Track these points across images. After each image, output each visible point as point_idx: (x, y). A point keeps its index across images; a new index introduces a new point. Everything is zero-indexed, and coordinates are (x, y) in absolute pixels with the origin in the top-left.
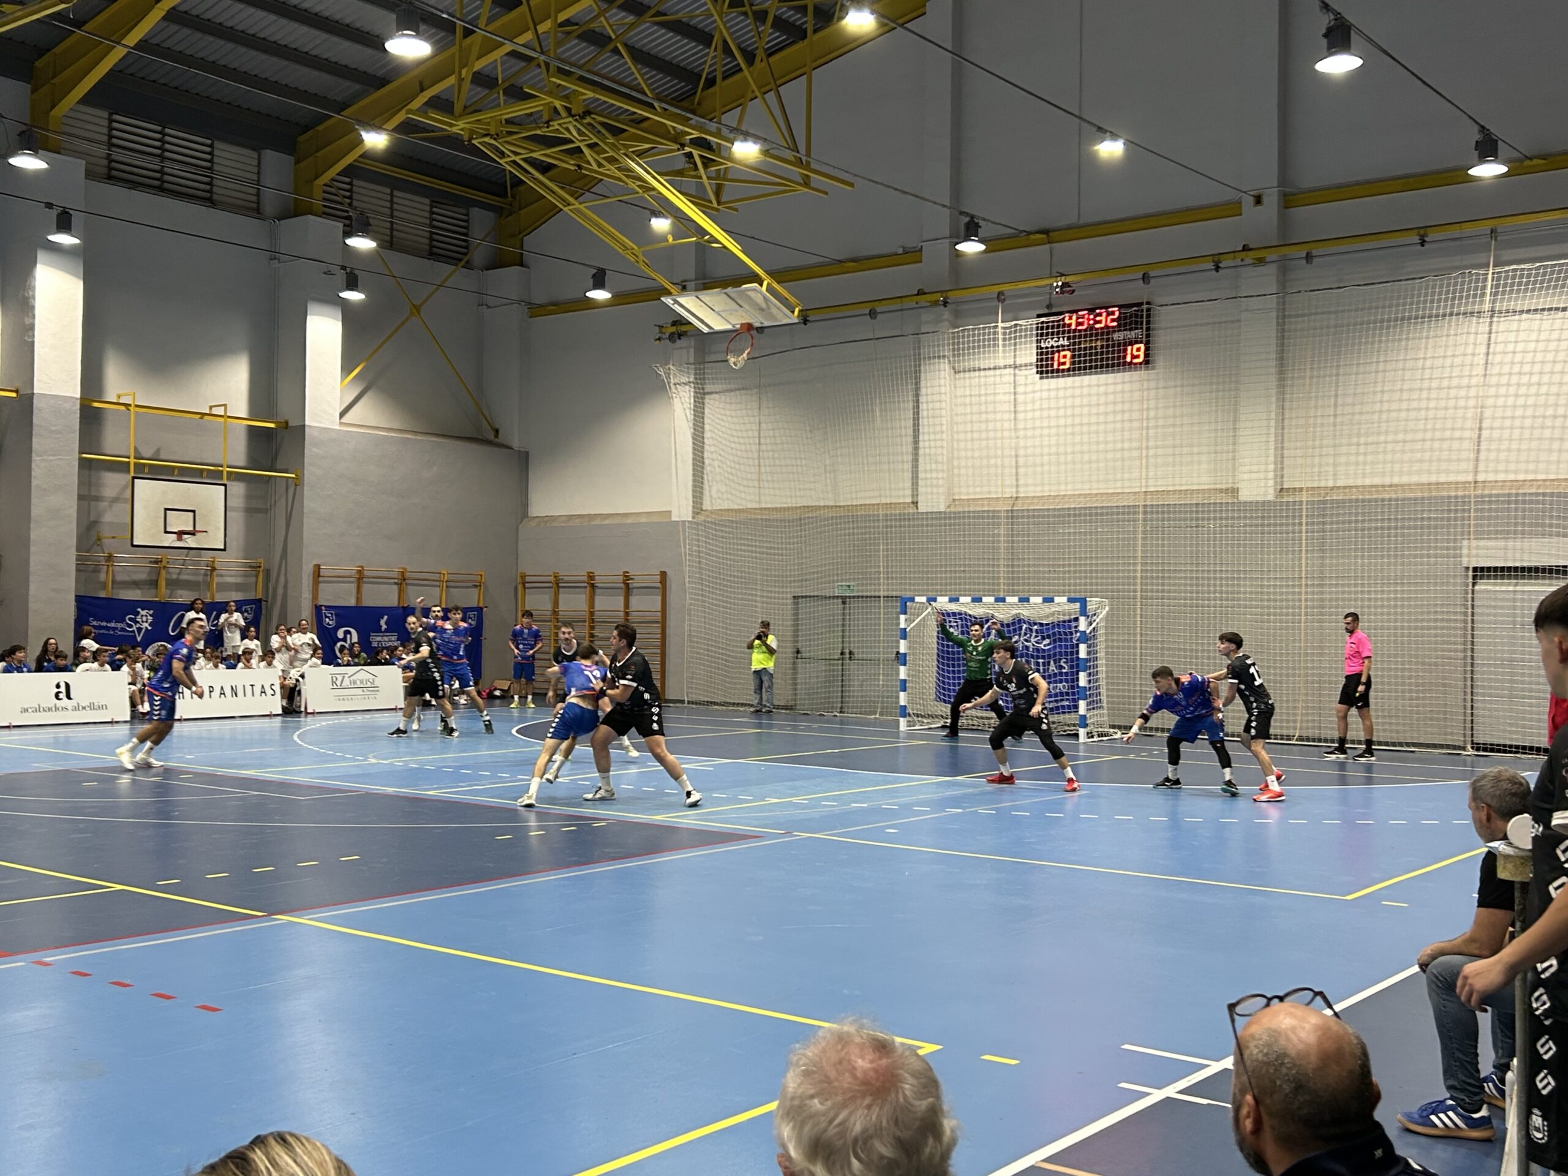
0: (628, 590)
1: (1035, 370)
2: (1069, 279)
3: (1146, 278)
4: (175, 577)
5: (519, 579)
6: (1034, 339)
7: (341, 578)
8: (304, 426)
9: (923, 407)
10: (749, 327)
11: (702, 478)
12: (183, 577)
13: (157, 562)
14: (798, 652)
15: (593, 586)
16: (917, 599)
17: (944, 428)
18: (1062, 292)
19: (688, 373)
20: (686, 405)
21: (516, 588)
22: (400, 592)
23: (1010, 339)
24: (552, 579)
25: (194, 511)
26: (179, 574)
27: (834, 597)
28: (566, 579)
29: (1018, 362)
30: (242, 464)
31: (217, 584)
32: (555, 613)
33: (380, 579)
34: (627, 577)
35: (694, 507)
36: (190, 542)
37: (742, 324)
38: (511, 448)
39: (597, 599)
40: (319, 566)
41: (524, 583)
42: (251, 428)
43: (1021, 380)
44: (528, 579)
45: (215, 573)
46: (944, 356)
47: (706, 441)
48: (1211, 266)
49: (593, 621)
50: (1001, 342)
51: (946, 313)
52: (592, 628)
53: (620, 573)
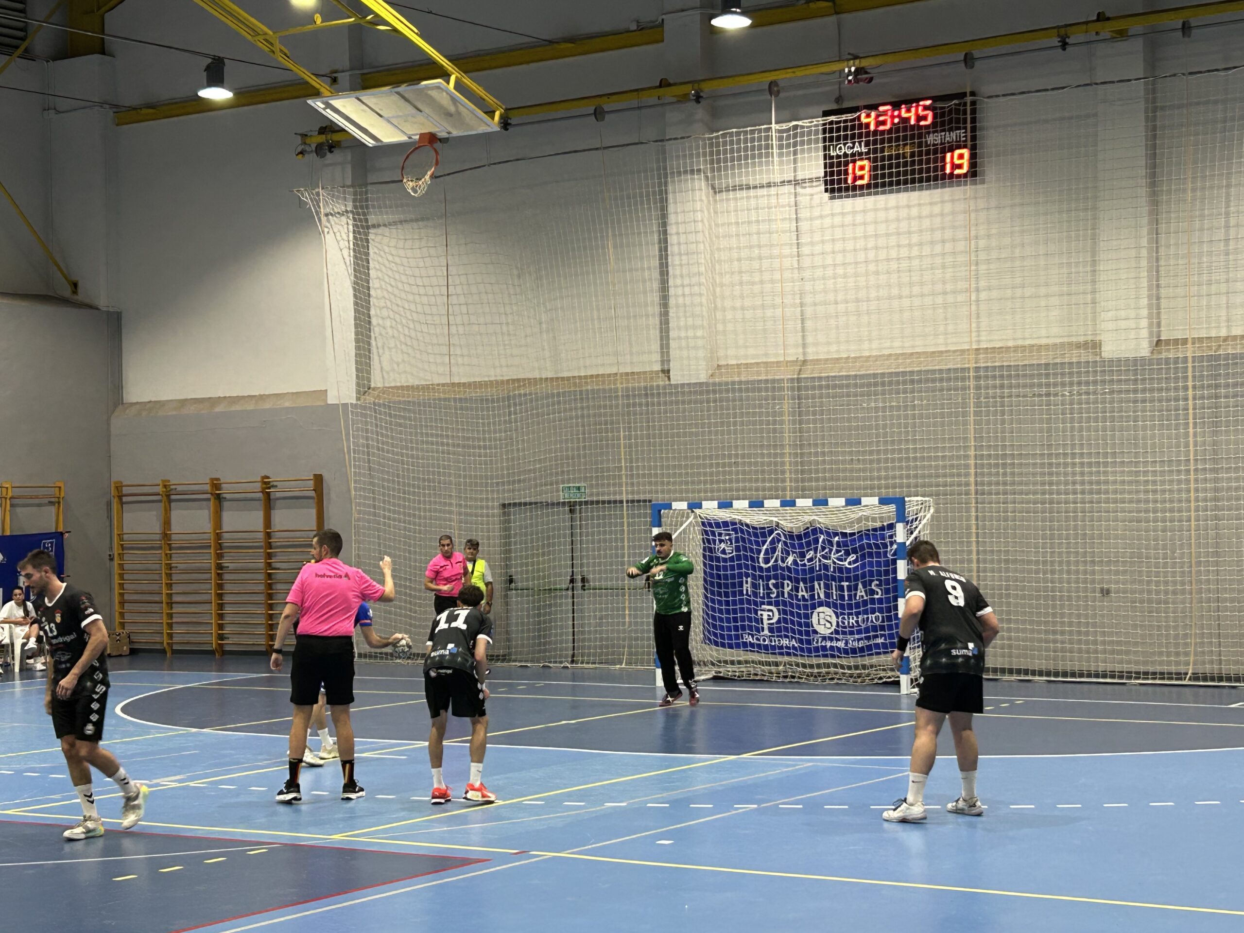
0: (268, 502)
1: (823, 188)
2: (865, 63)
3: (969, 60)
5: (113, 492)
6: (821, 145)
9: (672, 239)
10: (431, 139)
11: (369, 344)
14: (511, 581)
15: (219, 498)
16: (676, 505)
17: (702, 269)
18: (857, 80)
19: (345, 199)
20: (344, 244)
21: (109, 504)
23: (788, 146)
24: (160, 489)
27: (558, 504)
28: (179, 488)
29: (800, 176)
32: (166, 536)
34: (266, 484)
35: (358, 385)
37: (422, 135)
38: (97, 309)
39: (226, 515)
41: (120, 497)
43: (803, 200)
44: (125, 490)
46: (699, 171)
47: (372, 292)
48: (1055, 41)
49: (220, 546)
50: (775, 151)
51: (700, 112)
52: (220, 556)
53: (259, 479)
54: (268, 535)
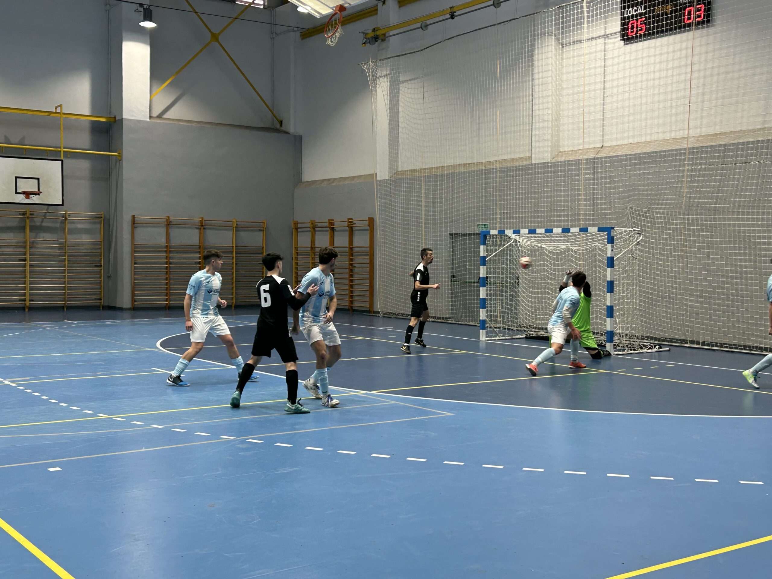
0: (351, 232)
1: (619, 38)
4: (38, 224)
5: (293, 226)
6: (619, 12)
7: (155, 224)
8: (122, 120)
10: (341, 8)
12: (44, 224)
13: (24, 214)
15: (333, 230)
17: (550, 93)
20: (385, 93)
22: (201, 233)
23: (601, 13)
24: (309, 225)
25: (38, 179)
26: (42, 222)
27: (474, 234)
28: (319, 225)
29: (608, 32)
30: (87, 147)
31: (69, 229)
33: (185, 225)
34: (351, 222)
35: (390, 169)
36: (35, 199)
37: (337, 7)
38: (290, 134)
39: (336, 239)
40: (134, 216)
41: (297, 229)
42: (92, 121)
44: (300, 225)
45: (67, 222)
47: (400, 119)
50: (594, 17)
53: (347, 220)
54: (351, 249)
